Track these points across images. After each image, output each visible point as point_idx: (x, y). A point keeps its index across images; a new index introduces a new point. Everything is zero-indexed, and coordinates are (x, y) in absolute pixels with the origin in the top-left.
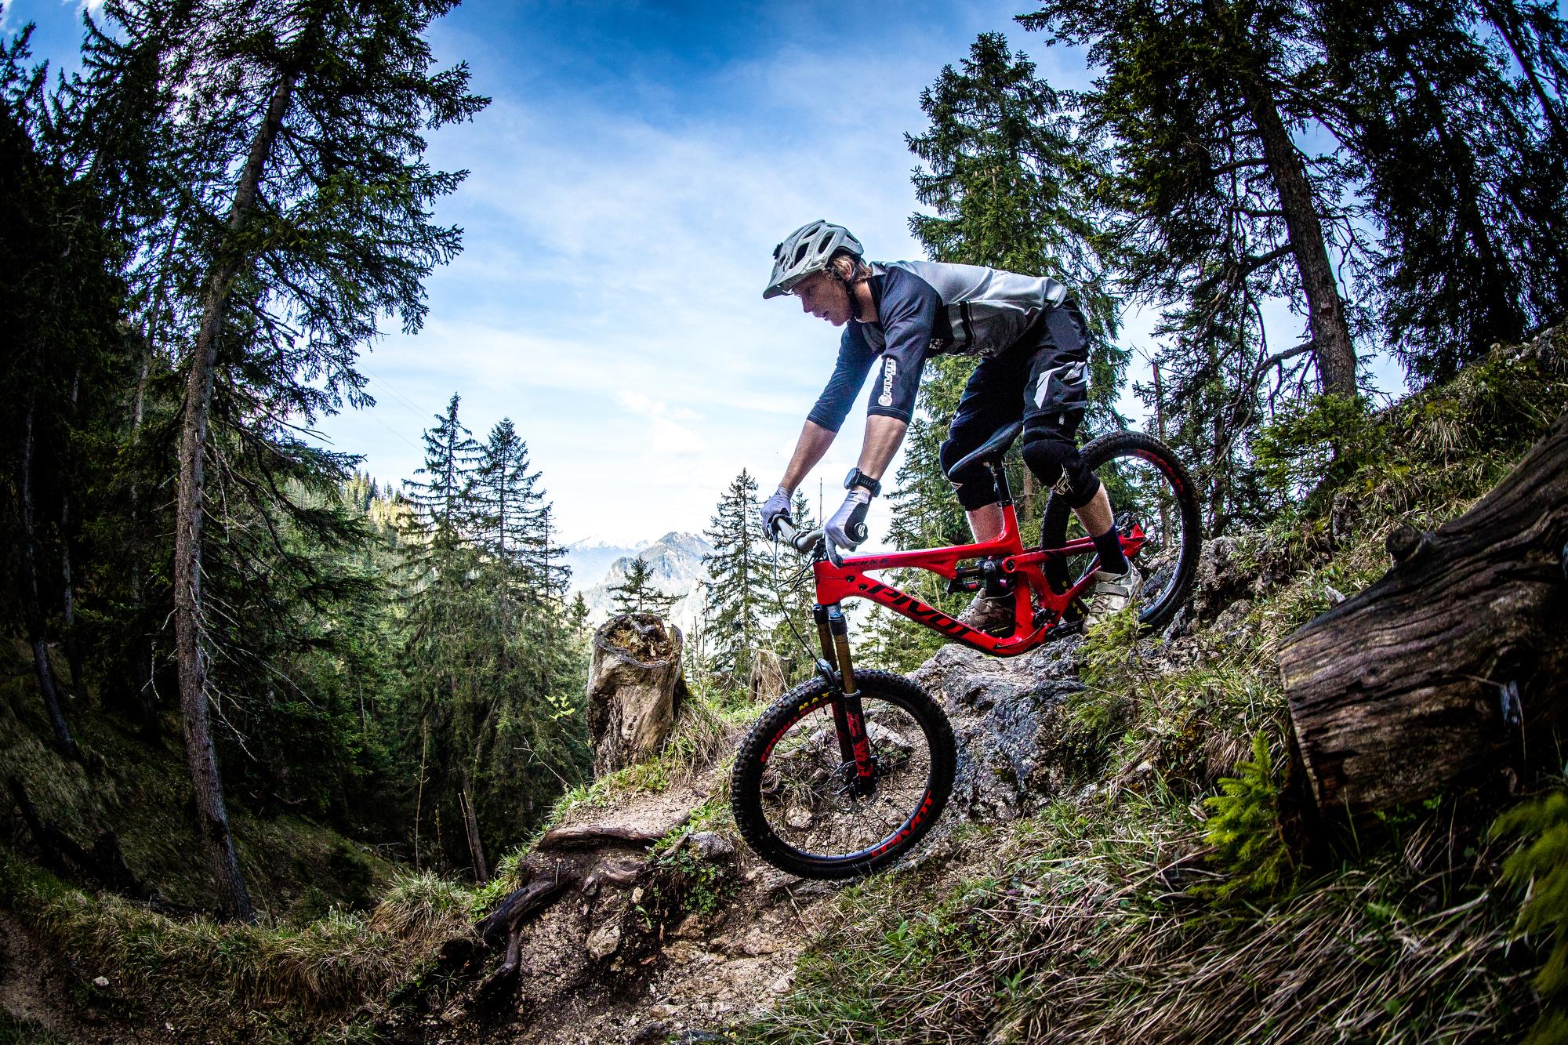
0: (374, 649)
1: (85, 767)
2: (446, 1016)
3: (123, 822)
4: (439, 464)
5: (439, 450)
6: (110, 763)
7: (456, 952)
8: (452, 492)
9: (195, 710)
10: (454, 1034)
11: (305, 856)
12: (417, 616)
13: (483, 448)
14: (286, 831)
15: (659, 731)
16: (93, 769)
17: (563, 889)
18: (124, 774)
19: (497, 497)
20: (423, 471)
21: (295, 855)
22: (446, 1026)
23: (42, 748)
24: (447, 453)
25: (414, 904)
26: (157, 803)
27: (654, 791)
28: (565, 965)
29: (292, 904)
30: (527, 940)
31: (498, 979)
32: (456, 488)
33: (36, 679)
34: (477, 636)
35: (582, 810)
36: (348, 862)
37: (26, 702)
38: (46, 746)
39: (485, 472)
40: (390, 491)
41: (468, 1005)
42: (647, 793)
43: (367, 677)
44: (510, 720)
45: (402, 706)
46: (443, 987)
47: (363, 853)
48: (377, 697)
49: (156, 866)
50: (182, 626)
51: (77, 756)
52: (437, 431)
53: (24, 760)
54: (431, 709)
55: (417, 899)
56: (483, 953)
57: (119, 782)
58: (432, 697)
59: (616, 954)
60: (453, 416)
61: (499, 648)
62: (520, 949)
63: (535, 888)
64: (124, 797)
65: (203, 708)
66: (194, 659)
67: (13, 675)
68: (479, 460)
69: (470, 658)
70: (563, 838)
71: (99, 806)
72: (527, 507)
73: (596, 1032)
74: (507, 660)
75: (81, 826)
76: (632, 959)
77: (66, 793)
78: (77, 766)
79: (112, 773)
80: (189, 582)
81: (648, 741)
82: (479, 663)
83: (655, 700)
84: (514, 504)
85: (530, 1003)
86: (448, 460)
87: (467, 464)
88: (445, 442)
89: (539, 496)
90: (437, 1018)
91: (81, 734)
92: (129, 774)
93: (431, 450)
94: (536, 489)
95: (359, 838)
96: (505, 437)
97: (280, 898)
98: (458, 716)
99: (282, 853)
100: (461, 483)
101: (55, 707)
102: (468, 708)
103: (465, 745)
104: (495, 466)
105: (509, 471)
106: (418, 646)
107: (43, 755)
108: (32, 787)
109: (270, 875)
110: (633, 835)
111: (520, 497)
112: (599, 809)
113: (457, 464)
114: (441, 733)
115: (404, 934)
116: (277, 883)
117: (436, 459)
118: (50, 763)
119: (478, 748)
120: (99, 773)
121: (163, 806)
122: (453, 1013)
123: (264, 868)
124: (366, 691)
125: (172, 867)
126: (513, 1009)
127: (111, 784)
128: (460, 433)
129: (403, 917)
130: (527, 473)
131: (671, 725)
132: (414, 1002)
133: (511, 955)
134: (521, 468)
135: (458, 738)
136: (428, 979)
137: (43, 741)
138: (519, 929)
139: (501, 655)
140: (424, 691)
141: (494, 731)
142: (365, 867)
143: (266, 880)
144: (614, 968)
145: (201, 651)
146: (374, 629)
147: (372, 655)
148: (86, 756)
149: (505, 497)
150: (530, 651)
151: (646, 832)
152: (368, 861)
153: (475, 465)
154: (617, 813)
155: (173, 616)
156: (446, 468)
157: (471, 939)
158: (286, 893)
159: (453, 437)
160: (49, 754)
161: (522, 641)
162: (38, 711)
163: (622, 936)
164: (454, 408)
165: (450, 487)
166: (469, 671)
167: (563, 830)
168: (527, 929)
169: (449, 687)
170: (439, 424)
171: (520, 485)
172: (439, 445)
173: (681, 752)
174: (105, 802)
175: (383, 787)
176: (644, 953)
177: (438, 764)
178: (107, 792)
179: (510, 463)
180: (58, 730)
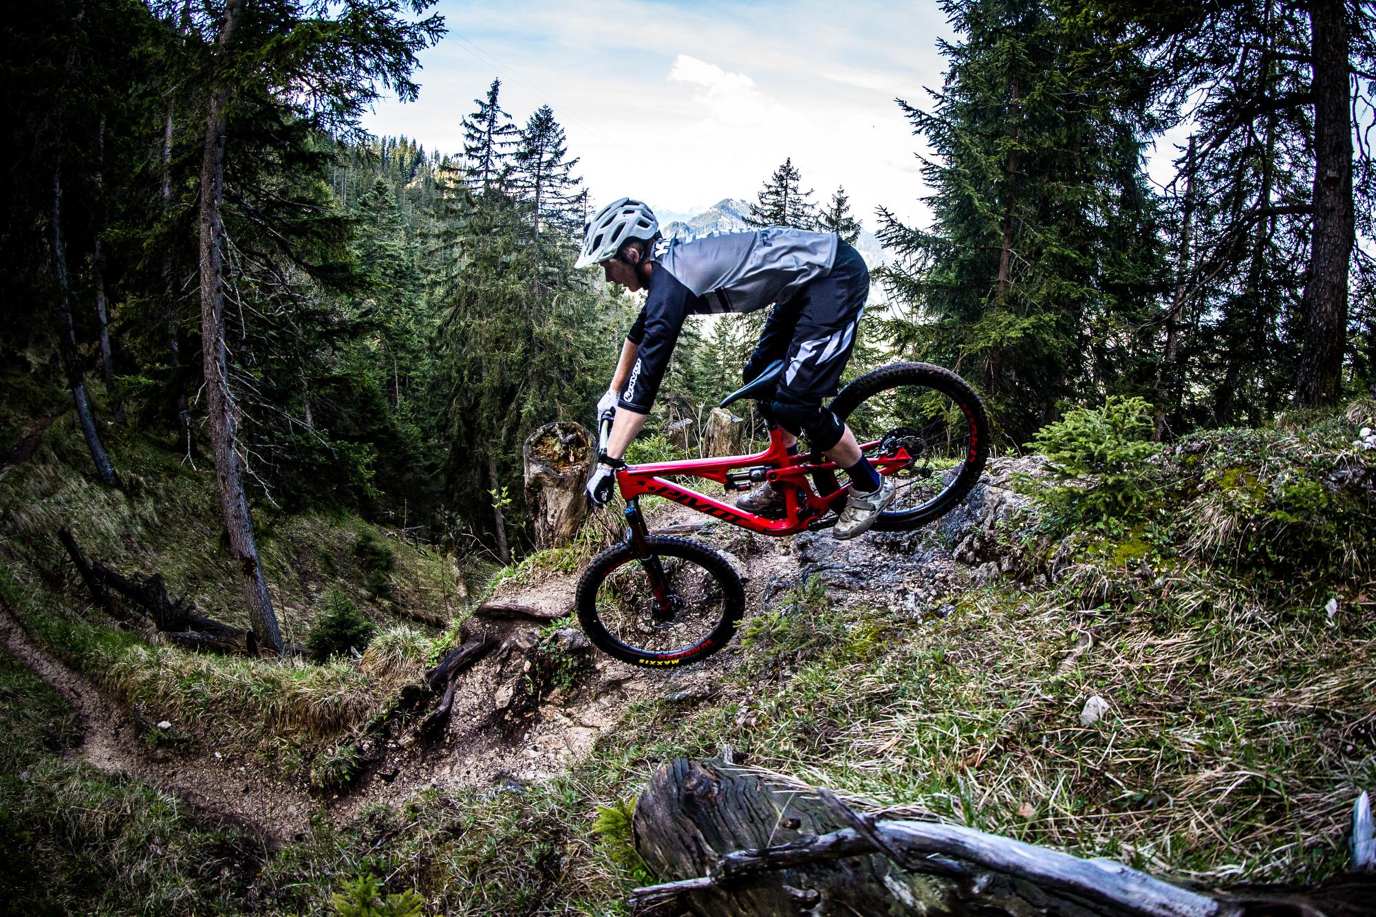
0: (411, 326)
1: (125, 493)
2: (401, 741)
3: (162, 539)
4: (477, 149)
5: (477, 135)
6: (148, 482)
7: (410, 694)
8: (490, 176)
9: (227, 466)
10: (406, 754)
11: (332, 548)
12: (450, 300)
13: (521, 133)
14: (314, 523)
15: (573, 523)
16: (133, 492)
17: (488, 648)
18: (161, 492)
19: (534, 181)
20: (461, 155)
21: (322, 547)
22: (401, 749)
23: (85, 485)
24: (486, 137)
25: (390, 651)
26: (194, 514)
27: (566, 572)
28: (481, 708)
29: (318, 597)
30: (459, 687)
31: (433, 718)
32: (494, 172)
33: (76, 415)
34: (508, 322)
35: (510, 585)
36: (374, 552)
37: (67, 442)
38: (89, 481)
39: (522, 157)
40: (437, 157)
41: (416, 734)
42: (560, 573)
43: (401, 354)
44: (534, 405)
45: (433, 388)
46: (401, 720)
47: (387, 540)
48: (412, 373)
49: (193, 578)
50: (213, 395)
51: (118, 484)
52: (476, 116)
53: (69, 502)
54: (461, 390)
55: (391, 647)
56: (427, 696)
57: (158, 500)
58: (462, 379)
59: (507, 708)
60: (493, 100)
61: (529, 331)
62: (453, 693)
63: (472, 646)
64: (162, 515)
65: (233, 463)
66: (224, 423)
67: (54, 416)
68: (518, 144)
69: (499, 342)
70: (491, 610)
71: (139, 528)
72: (563, 191)
73: (489, 762)
74: (534, 343)
75: (124, 553)
76: (519, 713)
77: (109, 525)
78: (118, 493)
79: (150, 493)
80: (216, 358)
81: (565, 529)
82: (508, 348)
83: (569, 500)
84: (550, 189)
85: (454, 736)
86: (487, 145)
87: (506, 149)
88: (484, 126)
89: (576, 182)
90: (396, 743)
91: (121, 460)
92: (167, 490)
93: (470, 136)
94: (572, 175)
95: (385, 522)
96: (544, 124)
97: (306, 591)
98: (484, 400)
99: (311, 546)
100: (499, 165)
101: (95, 442)
102: (495, 391)
103: (491, 427)
104: (532, 152)
105: (547, 157)
106: (451, 328)
107: (86, 492)
108: (77, 526)
109: (298, 571)
110: (538, 614)
111: (557, 182)
112: (519, 585)
113: (494, 147)
114: (469, 414)
115: (383, 674)
116: (305, 576)
117: (474, 144)
118: (92, 497)
119: (504, 431)
120: (138, 495)
121: (199, 516)
122: (406, 739)
123: (292, 564)
124: (401, 368)
125: (208, 577)
126: (443, 739)
127: (150, 504)
128: (499, 116)
129: (382, 661)
130: (565, 159)
131: (585, 517)
132: (381, 731)
133: (446, 699)
134: (559, 154)
135: (484, 422)
136: (392, 714)
137: (85, 476)
138: (455, 677)
139: (530, 339)
140: (454, 374)
141: (519, 415)
142: (389, 554)
143: (294, 575)
144: (507, 717)
145: (229, 416)
146: (411, 305)
147: (408, 332)
148: (126, 482)
149: (541, 183)
150: (557, 337)
151: (547, 612)
152: (391, 547)
153: (514, 149)
154: (533, 591)
155: (204, 390)
156: (484, 152)
157: (420, 686)
158: (313, 587)
159: (492, 121)
160: (92, 488)
161: (551, 326)
162: (79, 448)
163: (514, 696)
164: (494, 94)
165: (488, 170)
166: (499, 355)
167: (490, 604)
168: (460, 678)
169: (480, 368)
170: (478, 109)
171: (555, 171)
172: (477, 130)
173: (589, 541)
174: (146, 524)
175: (411, 469)
176: (527, 709)
177: (464, 445)
178: (146, 514)
179: (548, 149)
180: (99, 463)
